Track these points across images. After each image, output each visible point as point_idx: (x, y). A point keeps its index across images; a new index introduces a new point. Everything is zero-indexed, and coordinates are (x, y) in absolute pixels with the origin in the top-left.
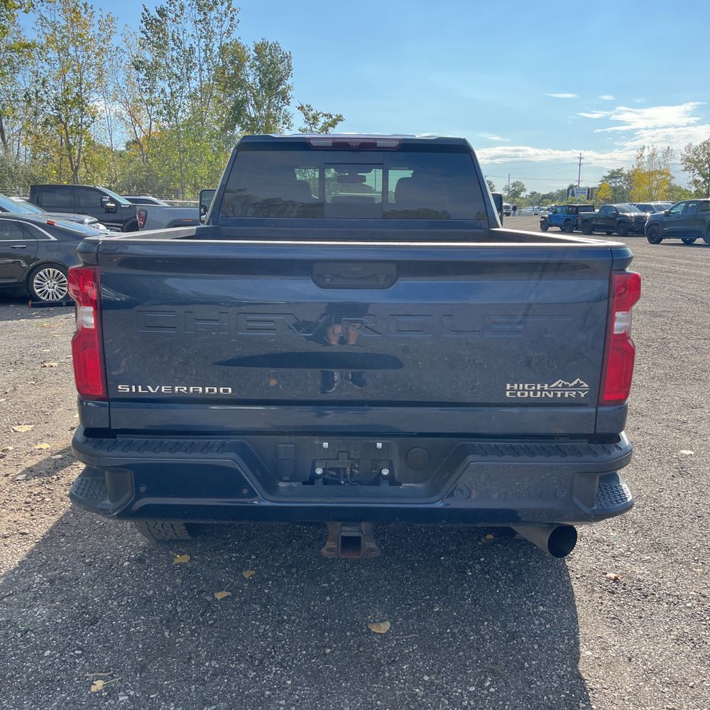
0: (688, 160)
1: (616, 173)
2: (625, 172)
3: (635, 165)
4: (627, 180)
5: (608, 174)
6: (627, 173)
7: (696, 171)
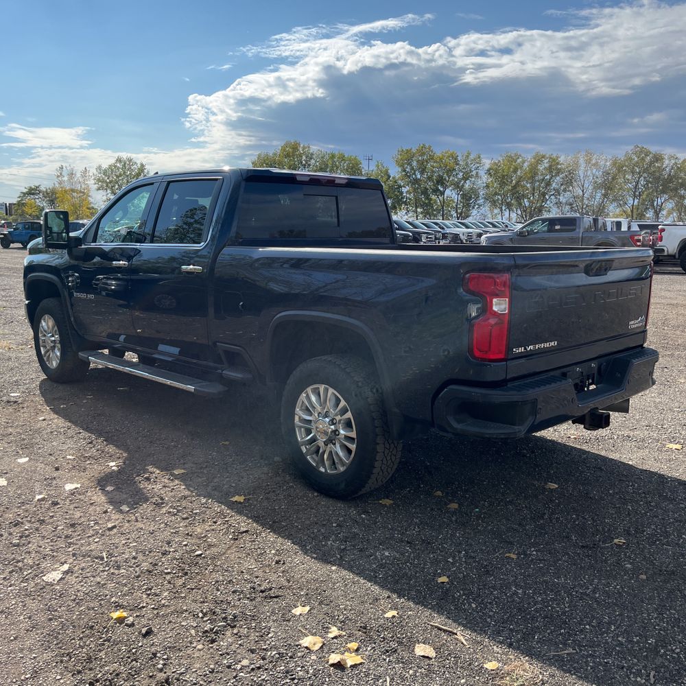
0: (99, 180)
1: (33, 189)
2: (43, 188)
3: (56, 183)
4: (46, 197)
5: (25, 191)
6: (45, 190)
7: (109, 191)
